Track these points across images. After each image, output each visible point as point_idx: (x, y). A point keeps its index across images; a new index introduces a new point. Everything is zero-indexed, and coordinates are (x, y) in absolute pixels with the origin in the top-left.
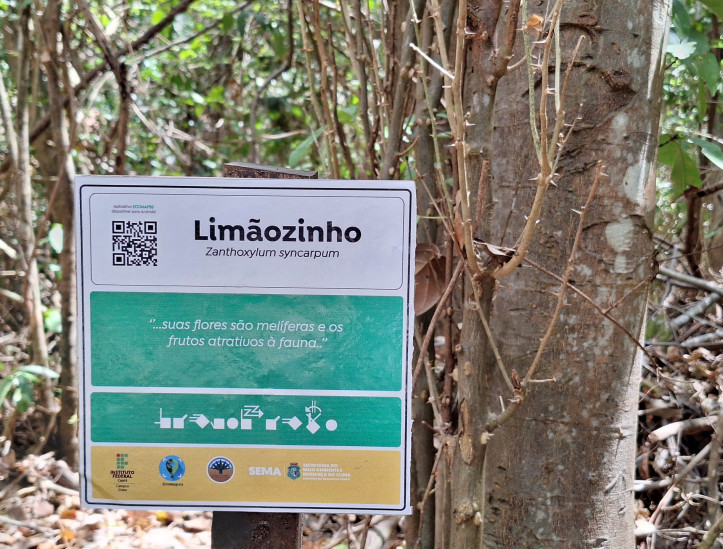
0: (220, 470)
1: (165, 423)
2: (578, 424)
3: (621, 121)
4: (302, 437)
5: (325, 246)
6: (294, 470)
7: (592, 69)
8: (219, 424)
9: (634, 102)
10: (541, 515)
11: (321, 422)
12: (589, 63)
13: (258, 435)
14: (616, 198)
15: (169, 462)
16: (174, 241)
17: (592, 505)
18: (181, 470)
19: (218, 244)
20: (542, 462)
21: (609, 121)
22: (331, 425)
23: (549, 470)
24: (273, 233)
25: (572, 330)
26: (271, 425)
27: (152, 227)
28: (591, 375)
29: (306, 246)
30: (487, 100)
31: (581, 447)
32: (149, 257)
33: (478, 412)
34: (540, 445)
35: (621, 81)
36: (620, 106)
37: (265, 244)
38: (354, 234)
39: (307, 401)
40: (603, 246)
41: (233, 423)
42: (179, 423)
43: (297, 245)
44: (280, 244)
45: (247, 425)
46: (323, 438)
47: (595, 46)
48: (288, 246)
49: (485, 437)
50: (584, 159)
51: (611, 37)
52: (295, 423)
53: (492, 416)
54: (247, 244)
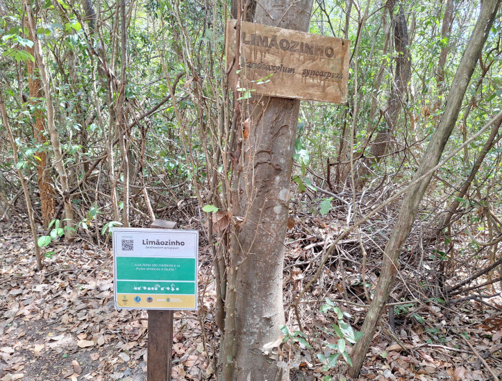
0: (150, 300)
1: (136, 288)
2: (265, 262)
3: (278, 178)
4: (170, 292)
5: (175, 246)
6: (168, 300)
7: (270, 164)
8: (149, 289)
9: (282, 173)
10: (254, 287)
11: (175, 288)
12: (269, 162)
13: (159, 291)
14: (277, 199)
15: (137, 298)
16: (137, 245)
17: (269, 284)
18: (140, 300)
19: (148, 246)
20: (255, 272)
21: (274, 179)
22: (177, 289)
23: (257, 274)
24: (162, 243)
25: (264, 236)
26: (162, 289)
27: (132, 241)
28: (269, 248)
29: (171, 246)
30: (237, 177)
31: (266, 268)
32: (131, 248)
33: (235, 261)
34: (254, 268)
35: (277, 167)
36: (277, 174)
37: (161, 246)
38: (183, 244)
39: (171, 283)
40: (273, 212)
41: (153, 289)
42: (139, 288)
43: (169, 246)
44: (164, 246)
45: (156, 289)
46: (175, 292)
47: (271, 157)
48: (166, 246)
49: (237, 268)
50: (268, 189)
51: (275, 155)
52: (168, 288)
53: (239, 262)
54: (156, 246)
